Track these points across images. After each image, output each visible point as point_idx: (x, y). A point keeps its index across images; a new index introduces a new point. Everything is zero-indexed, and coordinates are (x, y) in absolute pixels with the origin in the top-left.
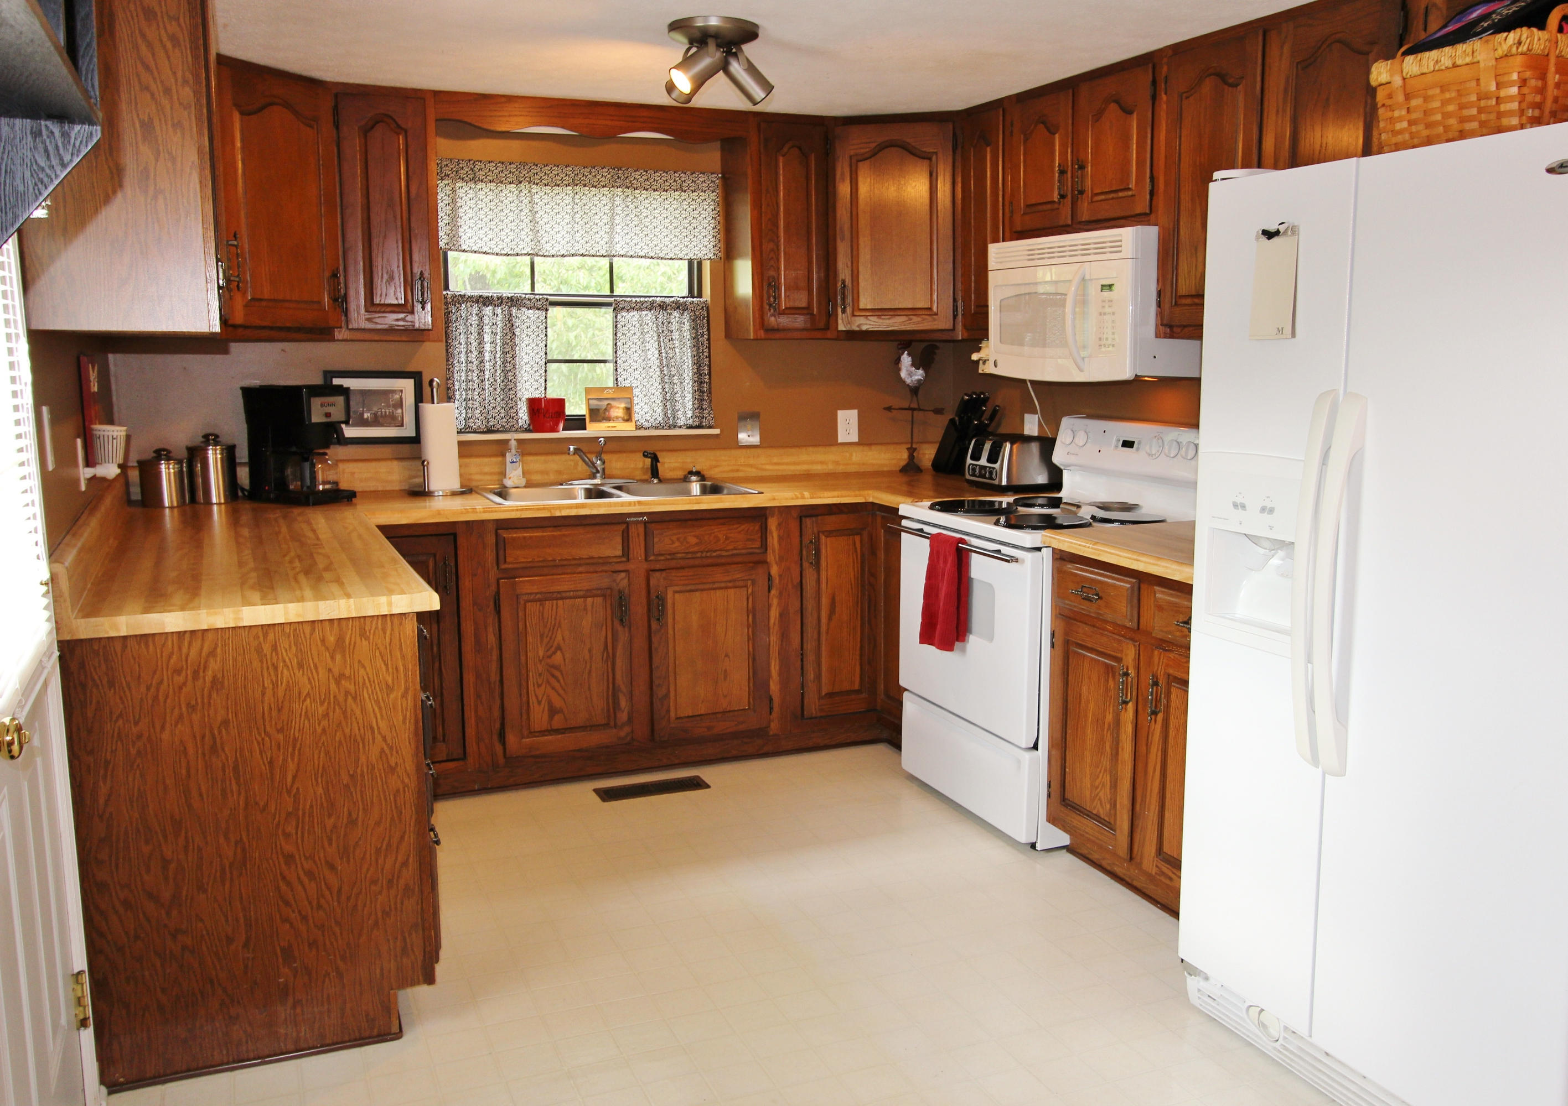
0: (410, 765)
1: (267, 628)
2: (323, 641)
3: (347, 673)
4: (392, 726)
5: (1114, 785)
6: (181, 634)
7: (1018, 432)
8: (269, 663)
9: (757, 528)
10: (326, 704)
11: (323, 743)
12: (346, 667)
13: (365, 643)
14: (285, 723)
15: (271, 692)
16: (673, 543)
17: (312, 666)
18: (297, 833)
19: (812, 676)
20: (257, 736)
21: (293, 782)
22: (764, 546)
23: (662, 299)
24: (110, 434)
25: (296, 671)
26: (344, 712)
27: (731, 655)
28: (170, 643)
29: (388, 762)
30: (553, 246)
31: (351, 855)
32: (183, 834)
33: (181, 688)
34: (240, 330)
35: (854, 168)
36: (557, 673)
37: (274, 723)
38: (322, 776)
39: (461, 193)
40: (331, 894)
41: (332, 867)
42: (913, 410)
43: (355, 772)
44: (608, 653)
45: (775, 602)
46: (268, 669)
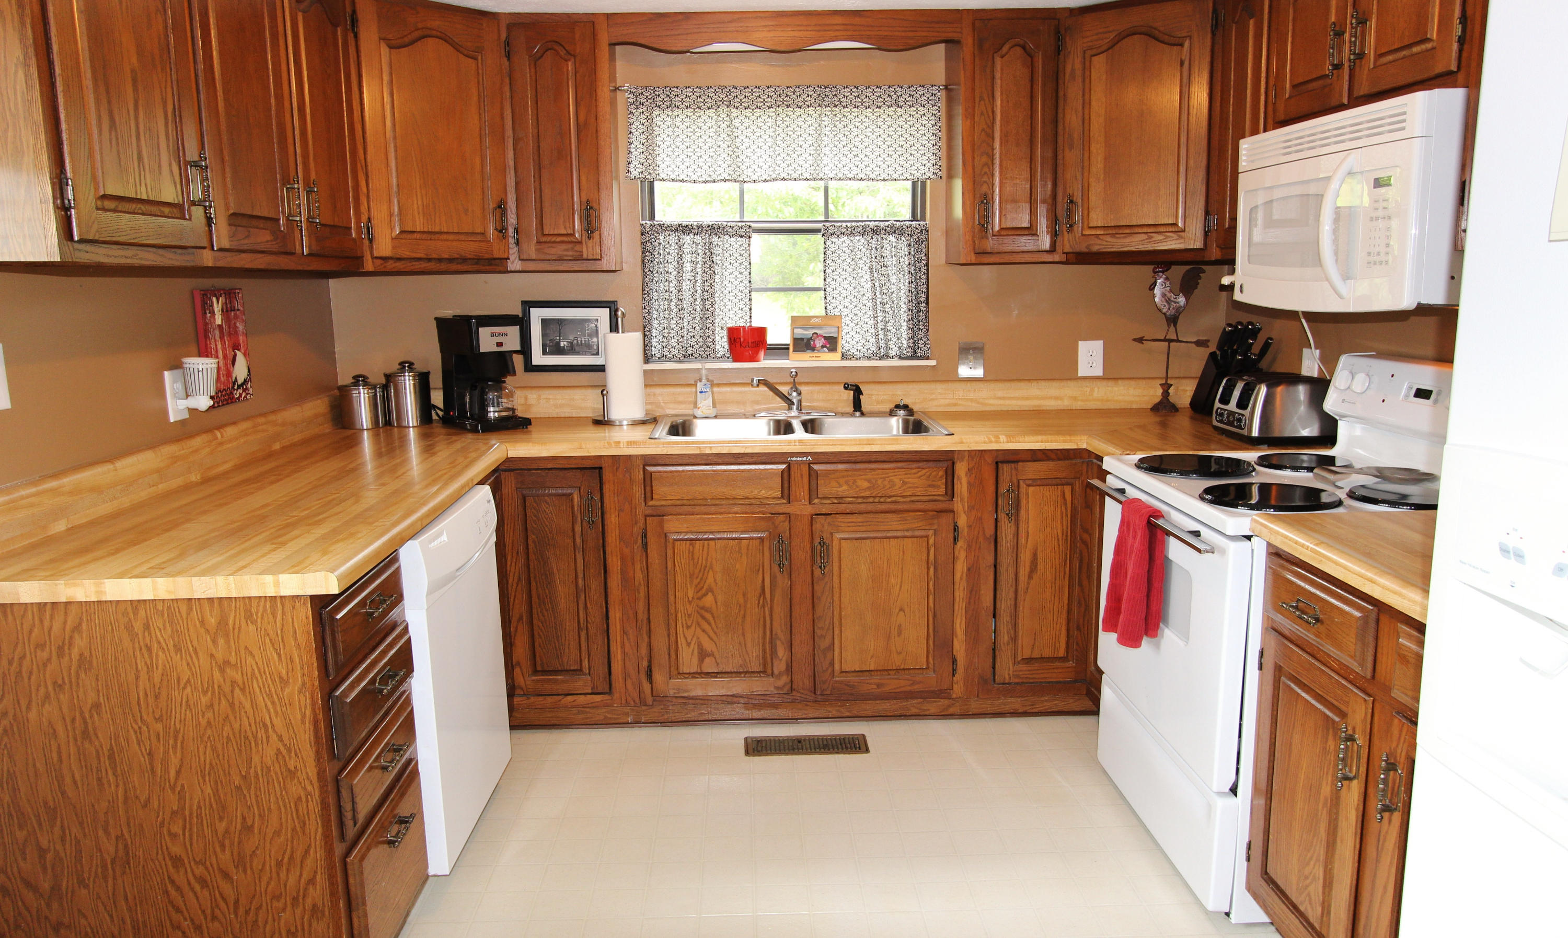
0: (312, 771)
1: (136, 605)
2: (202, 622)
3: (233, 660)
4: (289, 725)
5: (1328, 884)
6: (41, 606)
7: (1296, 372)
8: (142, 643)
9: (941, 473)
10: (210, 693)
11: (209, 737)
12: (230, 653)
13: (252, 628)
14: (164, 712)
15: (146, 677)
16: (840, 486)
17: (191, 649)
18: (184, 835)
19: (1006, 638)
20: (134, 725)
21: (177, 779)
22: (950, 493)
23: (876, 223)
24: (196, 366)
25: (173, 654)
26: (232, 705)
27: (907, 610)
28: (30, 613)
29: (286, 765)
30: (754, 171)
31: (248, 865)
32: (58, 823)
33: (45, 665)
34: (391, 262)
35: (1087, 63)
36: (708, 616)
37: (151, 710)
38: (209, 774)
39: (658, 121)
40: (227, 904)
41: (226, 876)
42: (1170, 341)
43: (248, 772)
44: (765, 598)
45: (962, 555)
46: (141, 649)
